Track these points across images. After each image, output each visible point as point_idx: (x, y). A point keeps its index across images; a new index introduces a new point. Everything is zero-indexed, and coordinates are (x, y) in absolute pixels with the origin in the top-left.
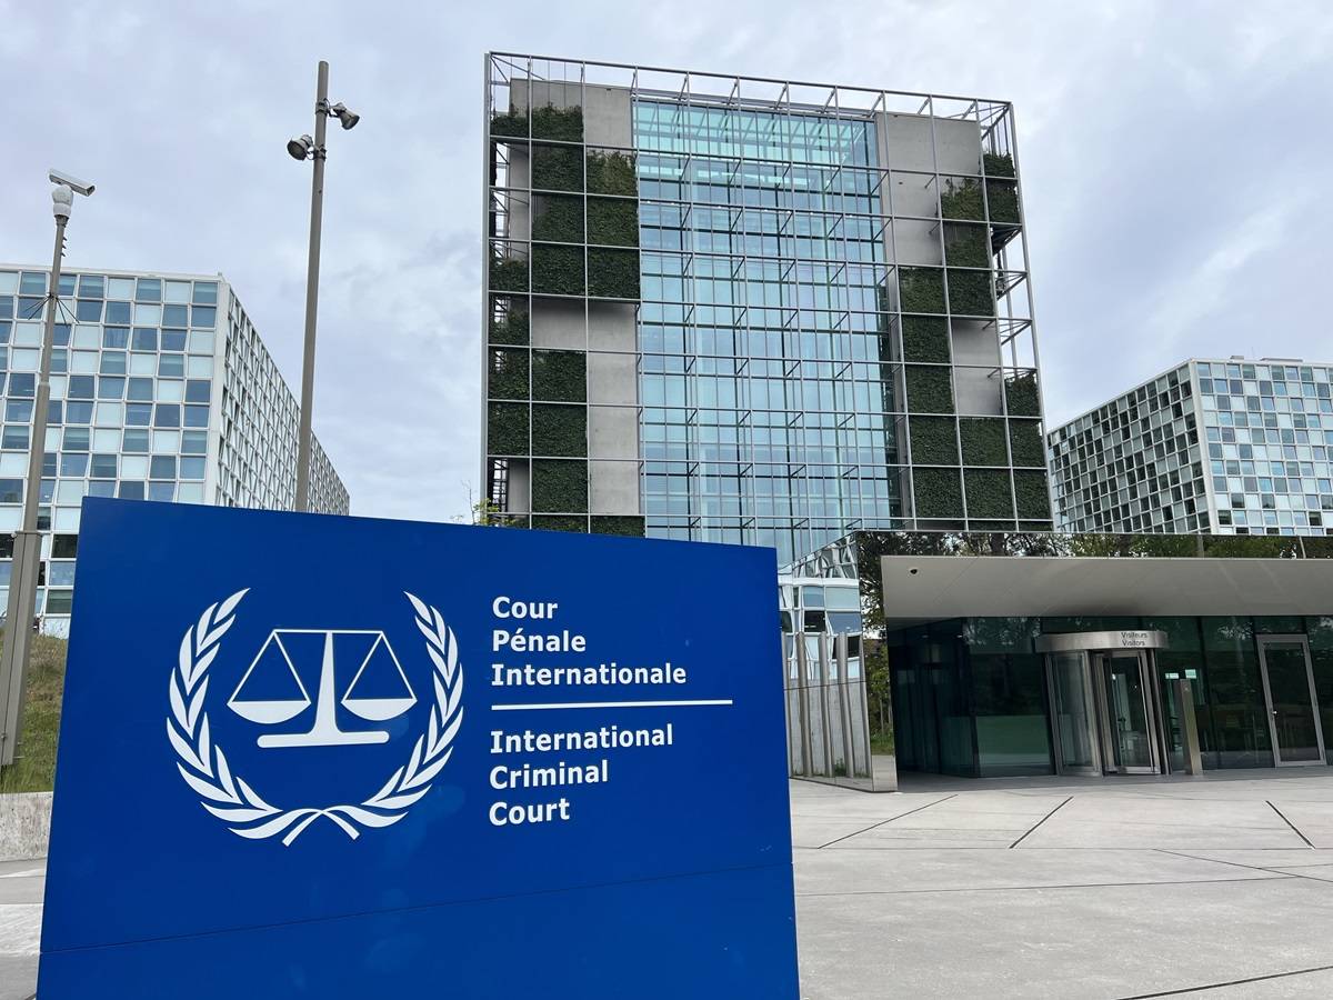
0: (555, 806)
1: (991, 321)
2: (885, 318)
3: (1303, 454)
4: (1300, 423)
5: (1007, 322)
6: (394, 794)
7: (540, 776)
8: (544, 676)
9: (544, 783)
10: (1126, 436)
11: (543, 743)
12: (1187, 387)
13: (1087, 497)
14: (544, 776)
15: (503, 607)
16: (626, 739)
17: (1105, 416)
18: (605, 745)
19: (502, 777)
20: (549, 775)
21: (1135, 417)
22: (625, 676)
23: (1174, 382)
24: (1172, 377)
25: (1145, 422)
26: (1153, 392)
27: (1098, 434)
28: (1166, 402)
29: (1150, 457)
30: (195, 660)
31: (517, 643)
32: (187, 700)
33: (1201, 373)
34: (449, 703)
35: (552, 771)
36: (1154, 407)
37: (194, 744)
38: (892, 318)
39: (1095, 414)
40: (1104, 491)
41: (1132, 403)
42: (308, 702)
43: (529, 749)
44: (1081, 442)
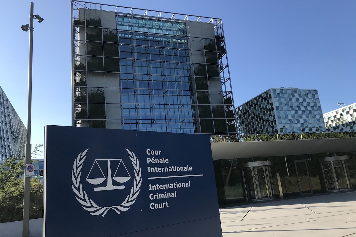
1: (219, 78)
2: (191, 78)
5: (223, 79)
10: (255, 109)
12: (270, 95)
13: (246, 126)
17: (250, 104)
21: (257, 104)
23: (267, 94)
24: (266, 93)
25: (260, 105)
26: (262, 97)
27: (248, 109)
28: (265, 100)
29: (262, 115)
32: (76, 179)
33: (273, 92)
36: (262, 101)
37: (79, 191)
38: (192, 78)
39: (247, 103)
40: (250, 124)
41: (257, 100)
44: (244, 111)
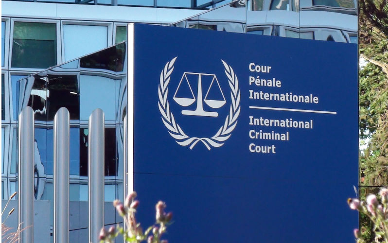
0: (270, 148)
6: (220, 136)
7: (265, 135)
8: (267, 96)
9: (267, 138)
11: (267, 122)
14: (266, 135)
15: (253, 67)
16: (296, 124)
18: (288, 126)
19: (253, 134)
20: (268, 135)
22: (296, 98)
30: (164, 82)
31: (257, 82)
34: (236, 104)
35: (269, 134)
42: (194, 100)
43: (262, 124)
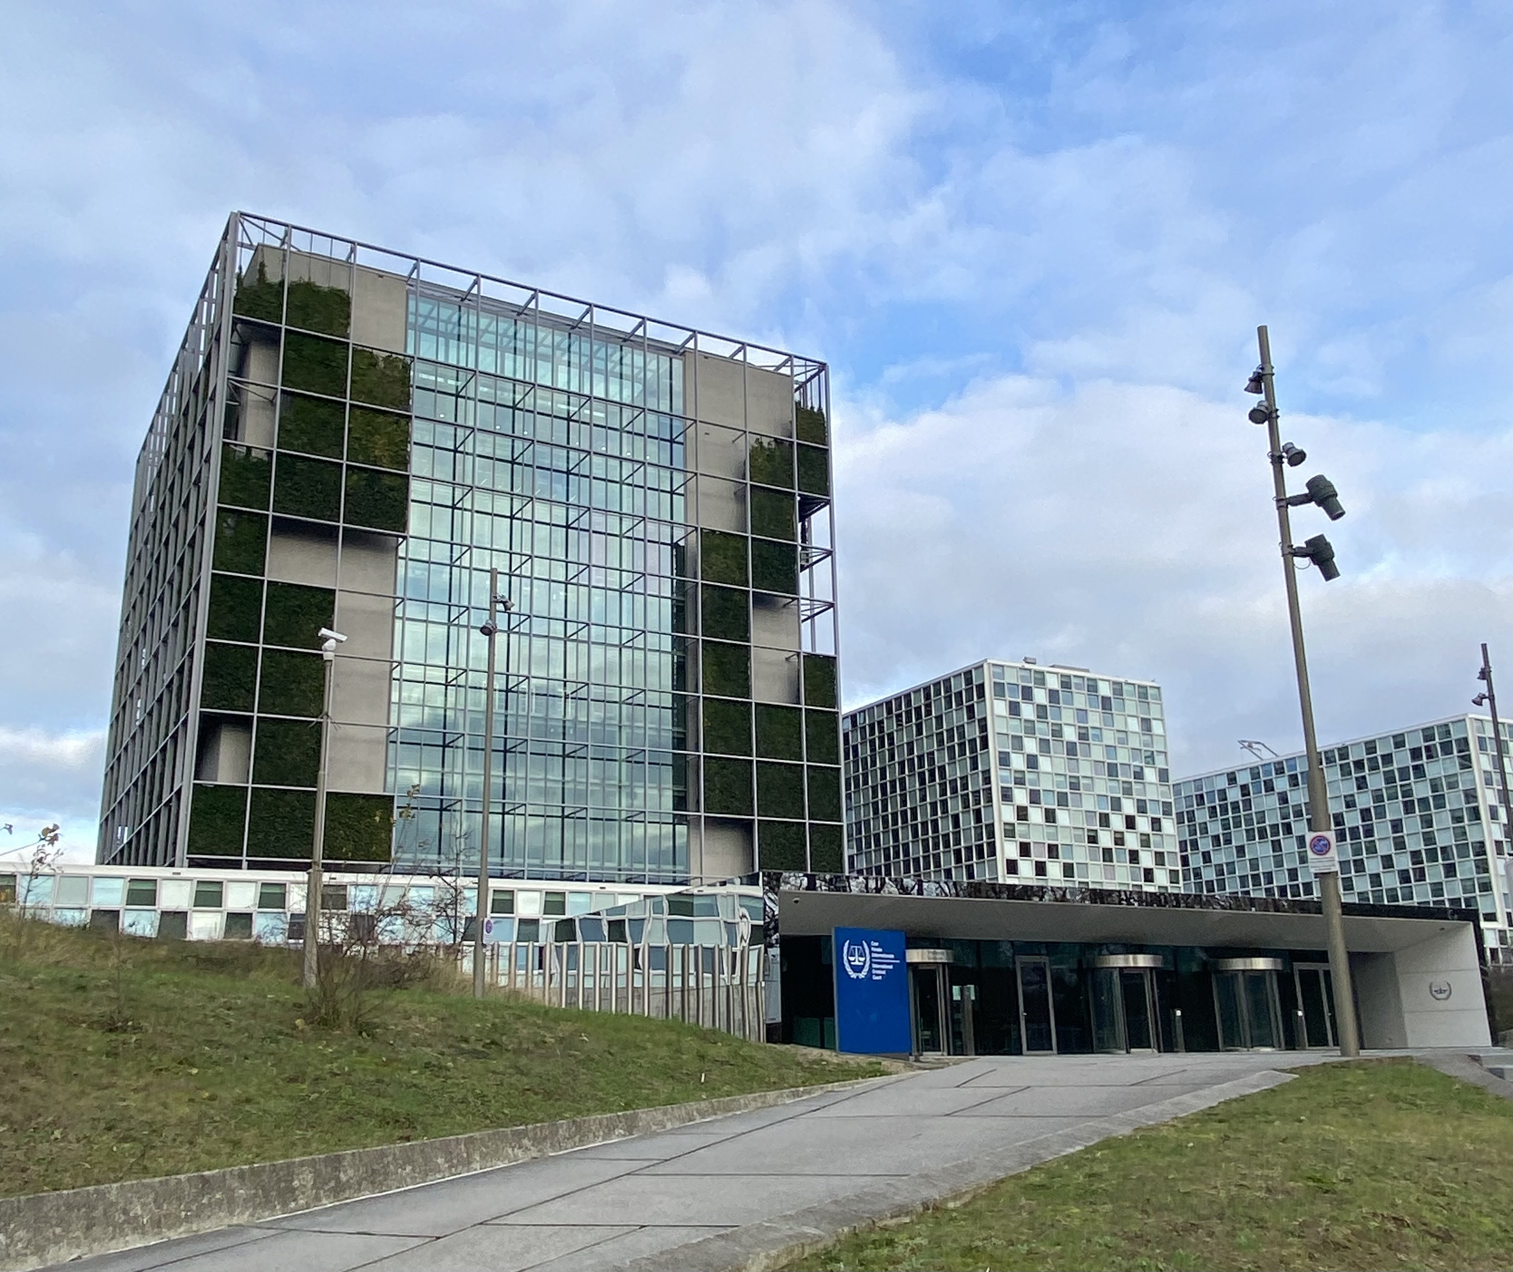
1: (793, 599)
2: (682, 584)
3: (1085, 769)
4: (1083, 736)
5: (808, 602)
12: (981, 688)
13: (875, 795)
17: (899, 707)
21: (929, 712)
23: (969, 681)
24: (968, 676)
25: (939, 718)
26: (948, 688)
27: (890, 726)
28: (960, 702)
33: (995, 675)
36: (948, 705)
38: (690, 585)
39: (889, 703)
40: (894, 790)
41: (927, 697)
44: (872, 733)
